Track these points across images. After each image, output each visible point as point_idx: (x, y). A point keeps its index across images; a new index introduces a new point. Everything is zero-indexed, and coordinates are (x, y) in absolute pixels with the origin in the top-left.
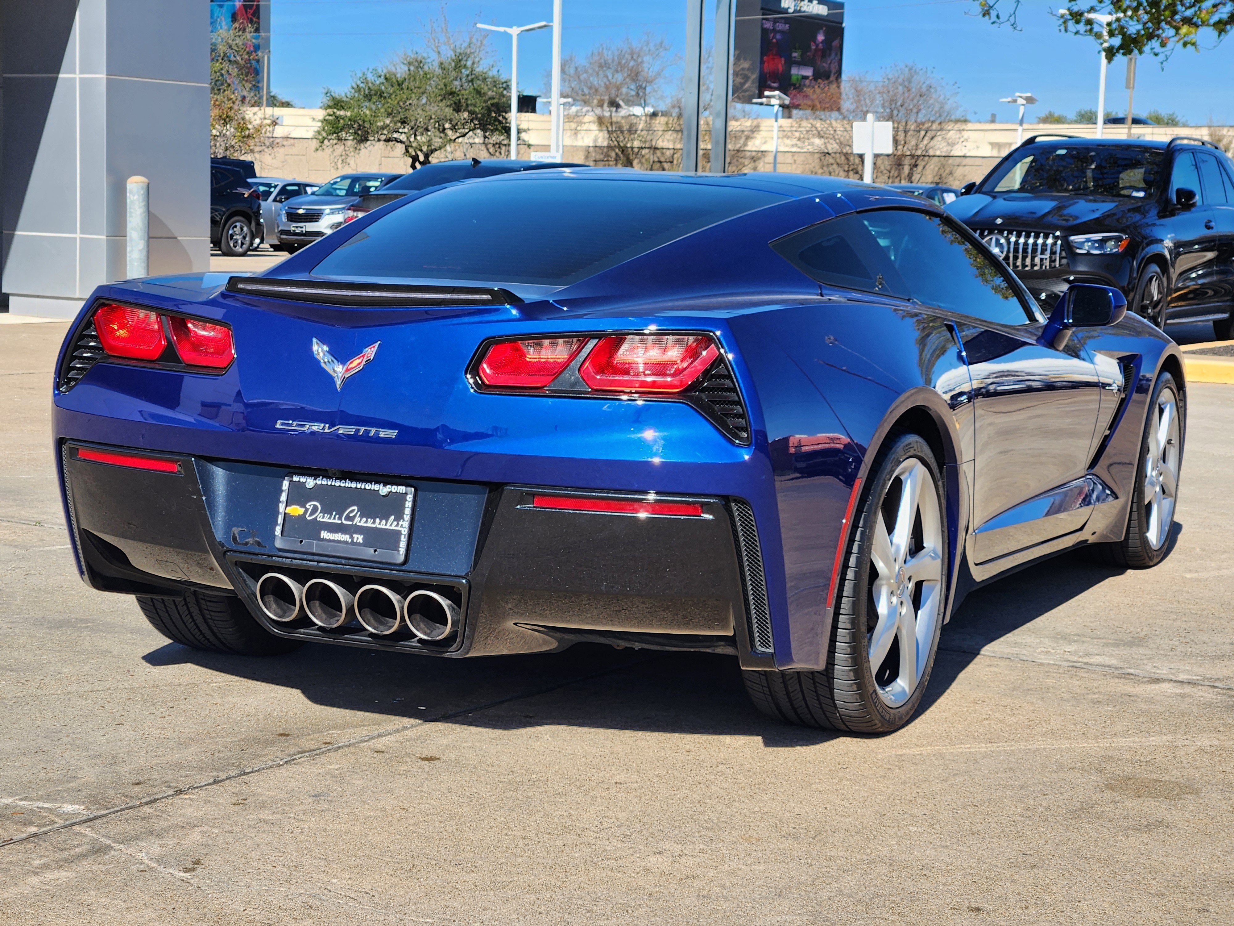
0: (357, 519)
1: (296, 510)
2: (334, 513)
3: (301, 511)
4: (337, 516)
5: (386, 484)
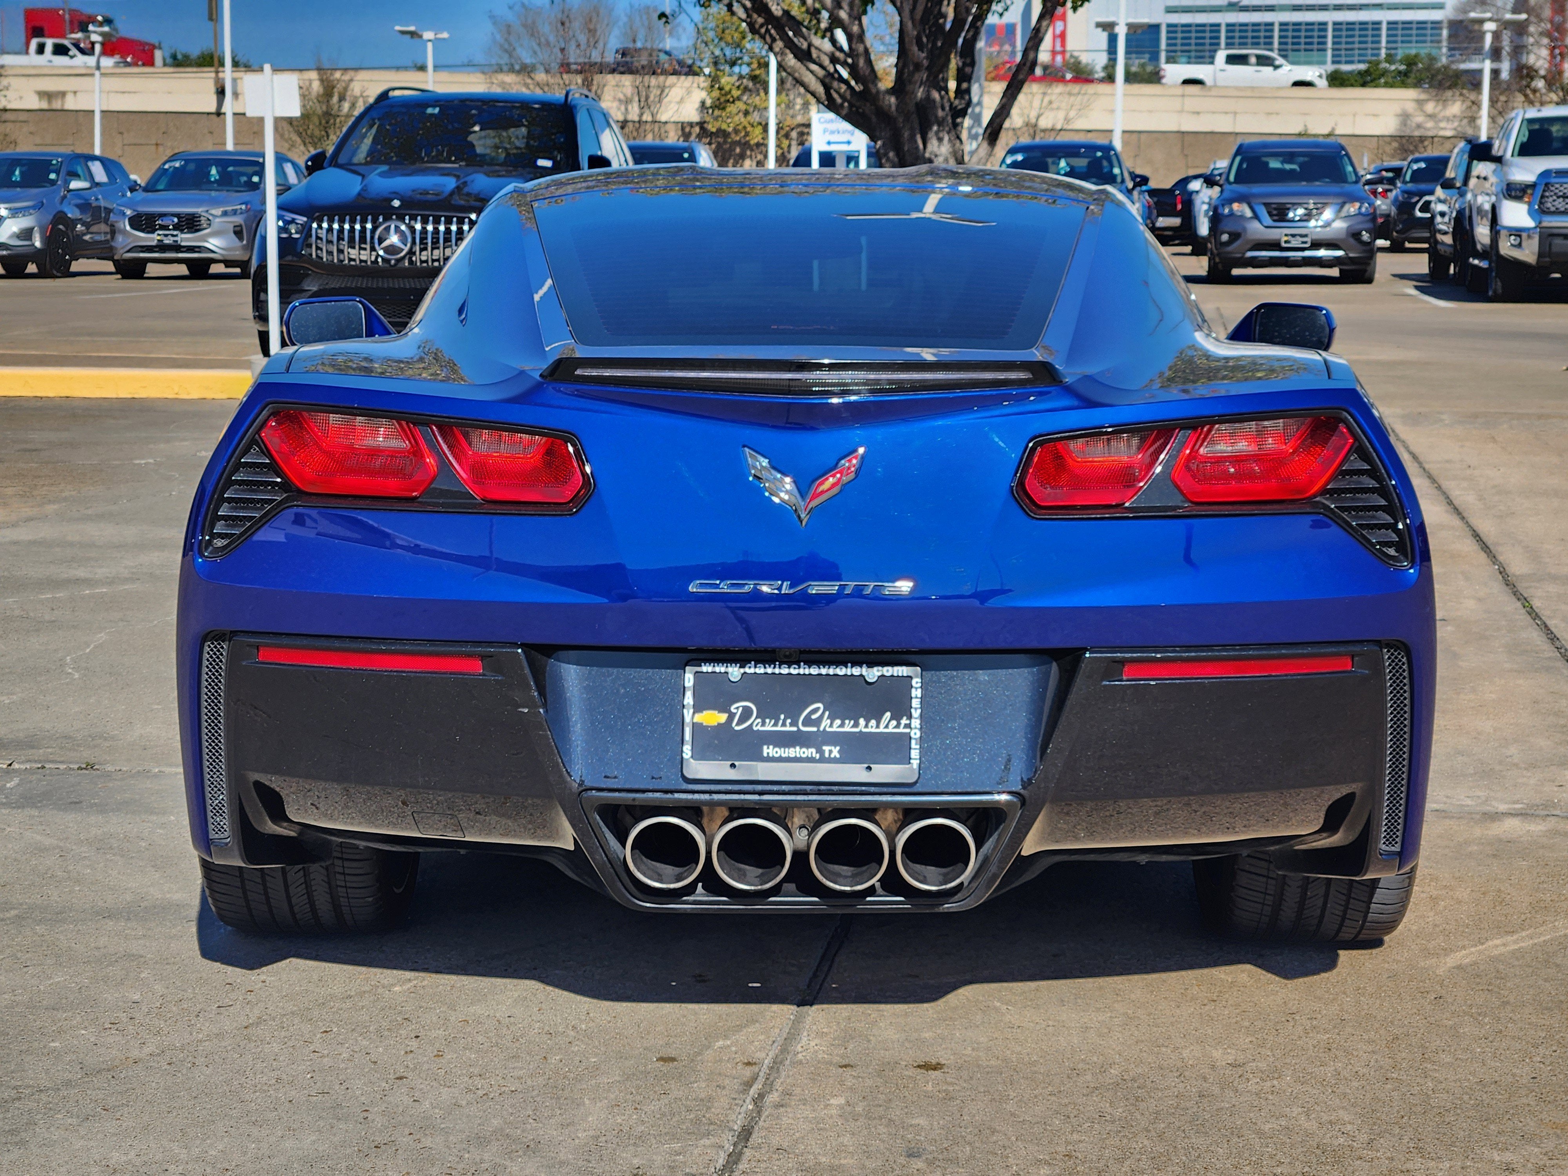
0: (826, 722)
1: (713, 718)
2: (782, 717)
3: (723, 718)
4: (789, 721)
5: (871, 665)
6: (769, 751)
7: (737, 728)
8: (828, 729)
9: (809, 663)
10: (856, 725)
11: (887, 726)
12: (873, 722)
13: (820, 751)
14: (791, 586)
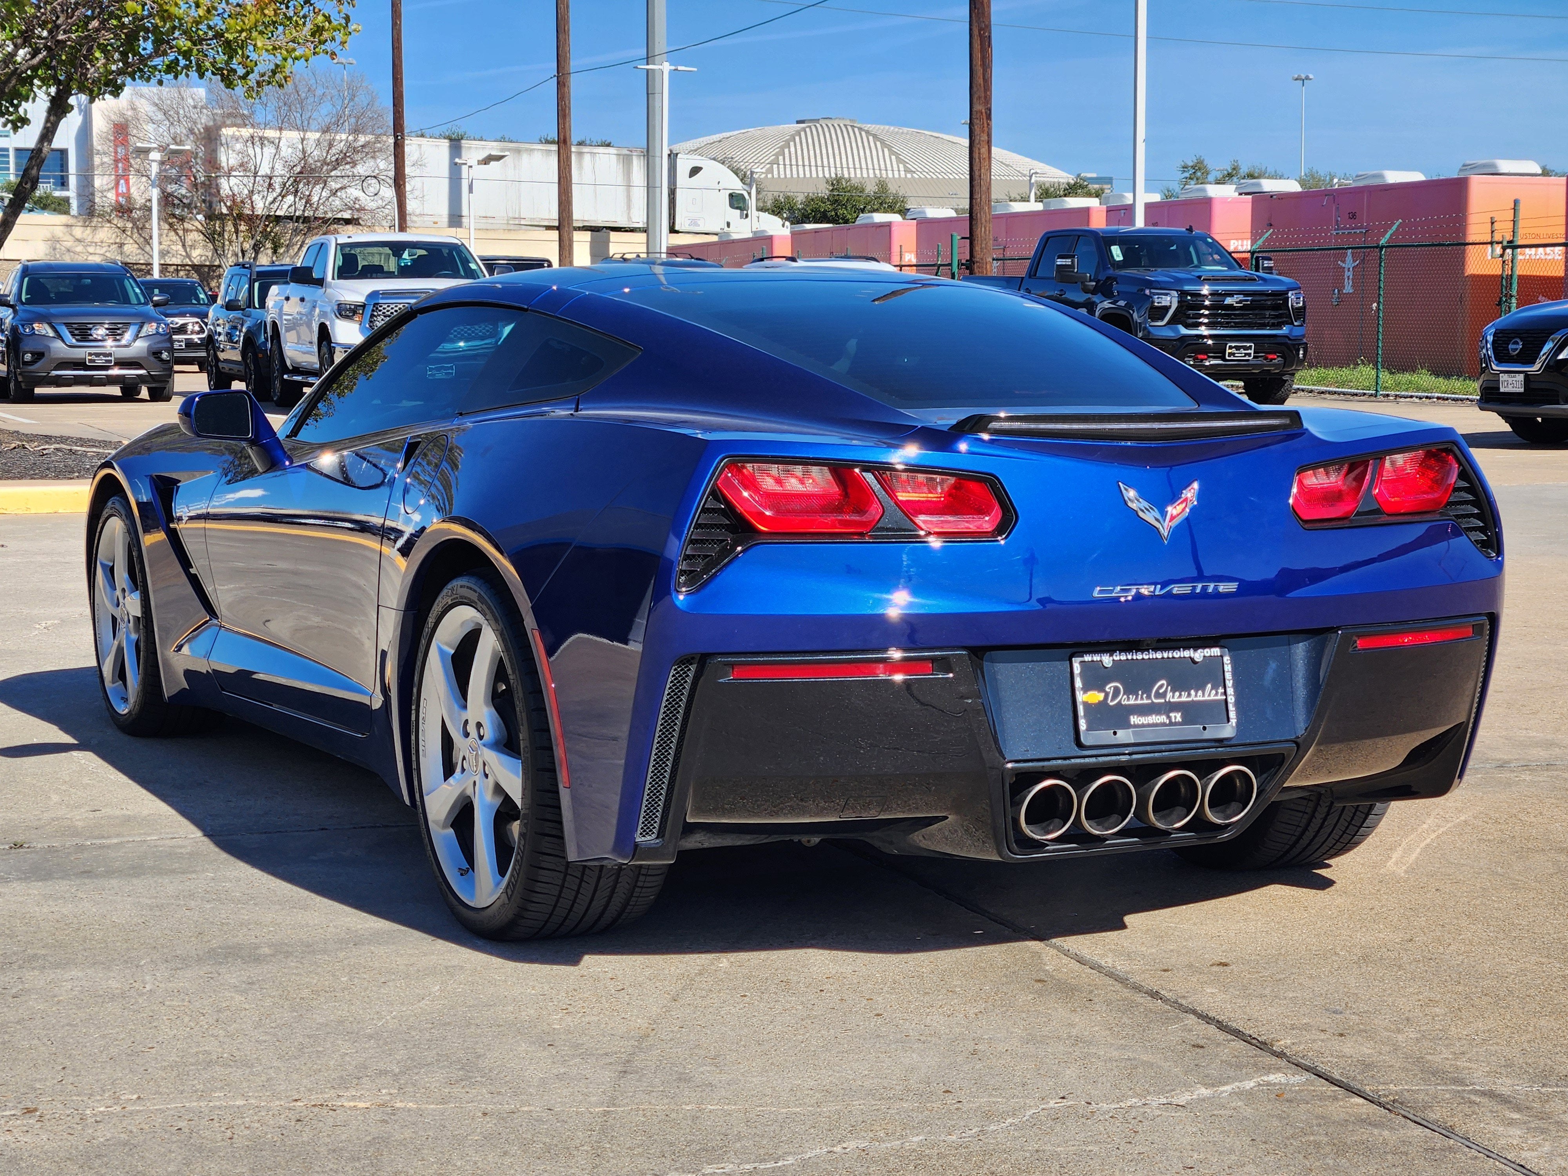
0: (1169, 695)
1: (1095, 697)
2: (1140, 692)
3: (1101, 696)
4: (1145, 696)
5: (1196, 648)
6: (1134, 720)
7: (1111, 704)
8: (1172, 700)
9: (1156, 650)
10: (1189, 695)
11: (1209, 695)
12: (1200, 693)
13: (1169, 717)
14: (1161, 589)
